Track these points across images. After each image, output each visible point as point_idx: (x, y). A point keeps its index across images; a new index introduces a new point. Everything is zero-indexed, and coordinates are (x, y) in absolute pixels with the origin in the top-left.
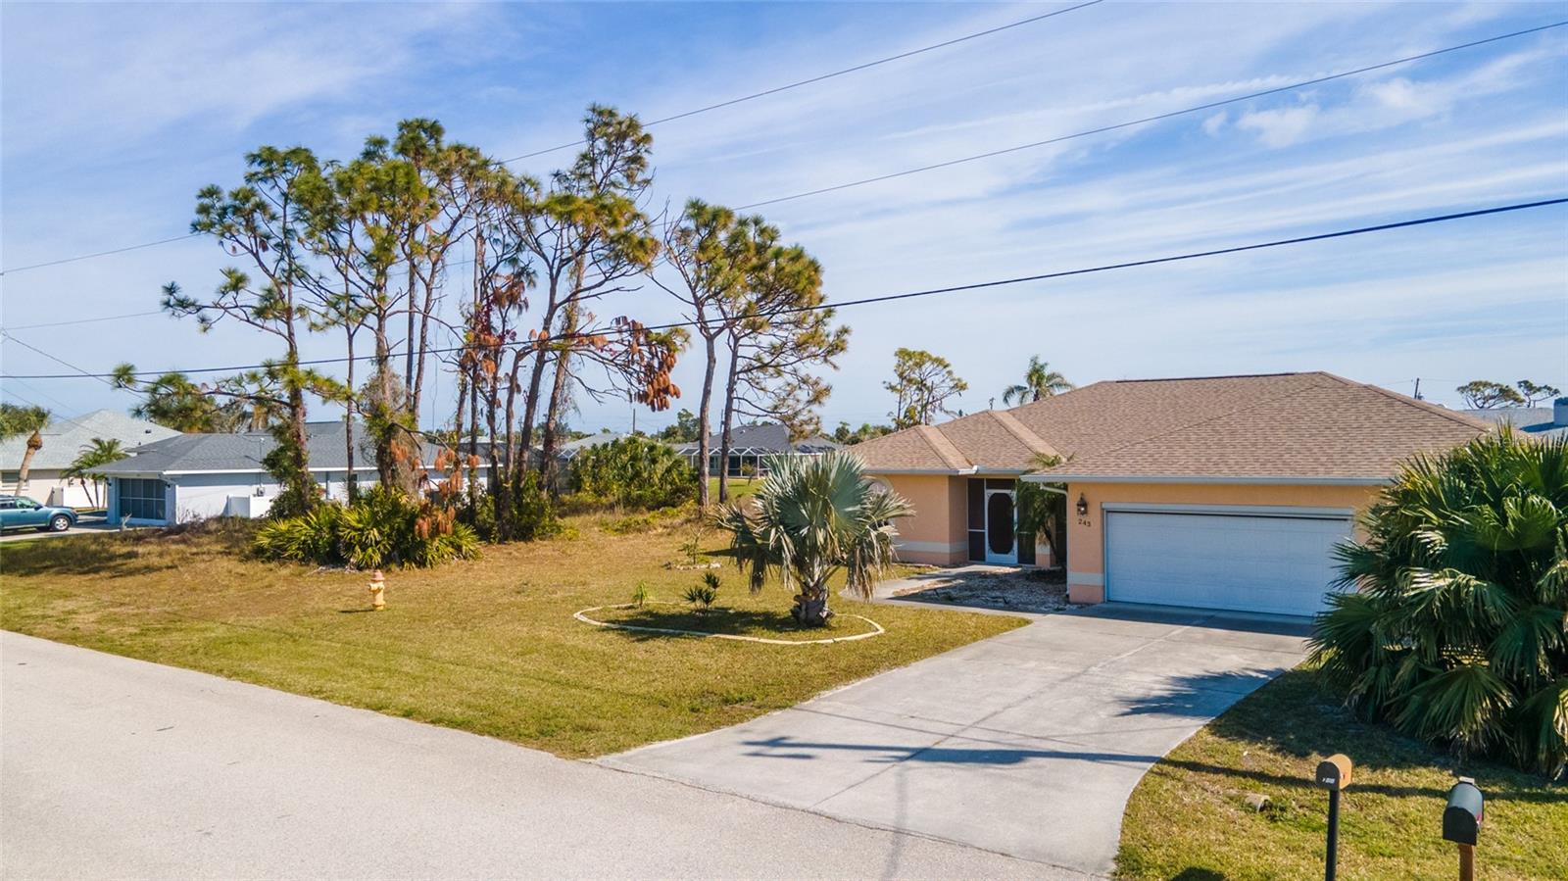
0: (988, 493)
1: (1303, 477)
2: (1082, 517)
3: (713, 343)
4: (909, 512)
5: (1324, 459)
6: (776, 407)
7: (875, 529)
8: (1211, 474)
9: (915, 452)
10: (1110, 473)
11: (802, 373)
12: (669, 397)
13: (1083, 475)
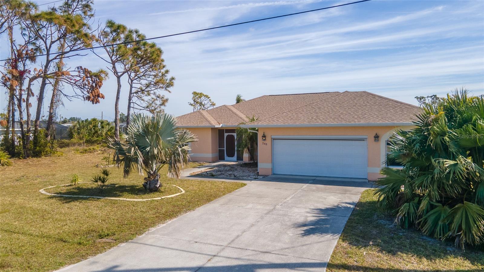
0: (226, 135)
1: (349, 123)
2: (263, 141)
3: (120, 79)
4: (196, 140)
5: (356, 117)
6: (148, 106)
7: (181, 147)
8: (314, 123)
9: (198, 120)
10: (275, 124)
11: (157, 94)
12: (100, 99)
13: (265, 124)
